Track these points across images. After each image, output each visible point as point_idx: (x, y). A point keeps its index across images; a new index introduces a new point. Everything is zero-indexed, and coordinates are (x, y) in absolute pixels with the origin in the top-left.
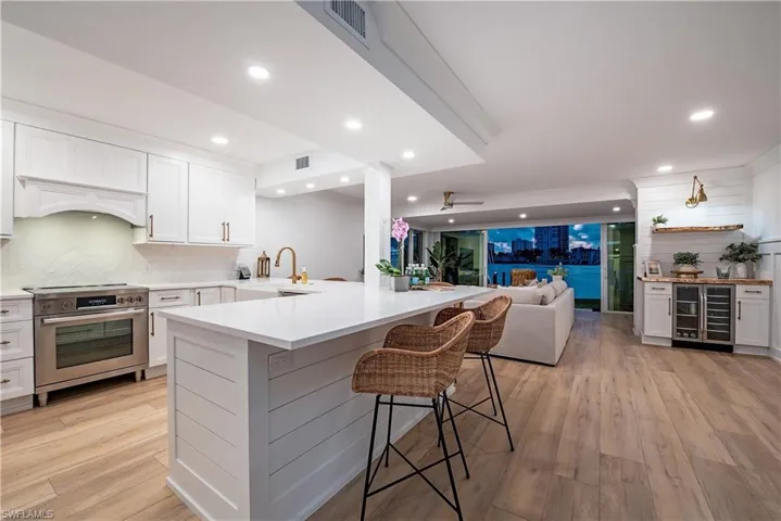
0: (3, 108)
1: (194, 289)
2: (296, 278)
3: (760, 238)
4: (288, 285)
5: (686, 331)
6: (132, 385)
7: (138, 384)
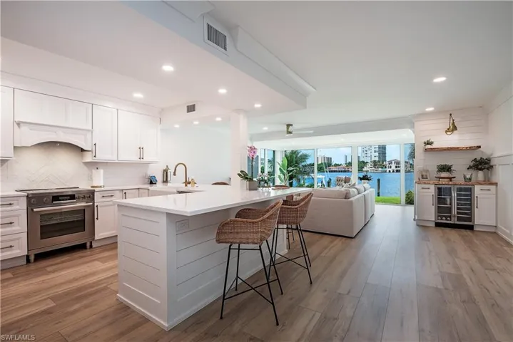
0: (2, 78)
1: (122, 190)
2: (187, 183)
3: (492, 155)
4: (183, 187)
5: (444, 216)
6: (85, 251)
7: (88, 250)
